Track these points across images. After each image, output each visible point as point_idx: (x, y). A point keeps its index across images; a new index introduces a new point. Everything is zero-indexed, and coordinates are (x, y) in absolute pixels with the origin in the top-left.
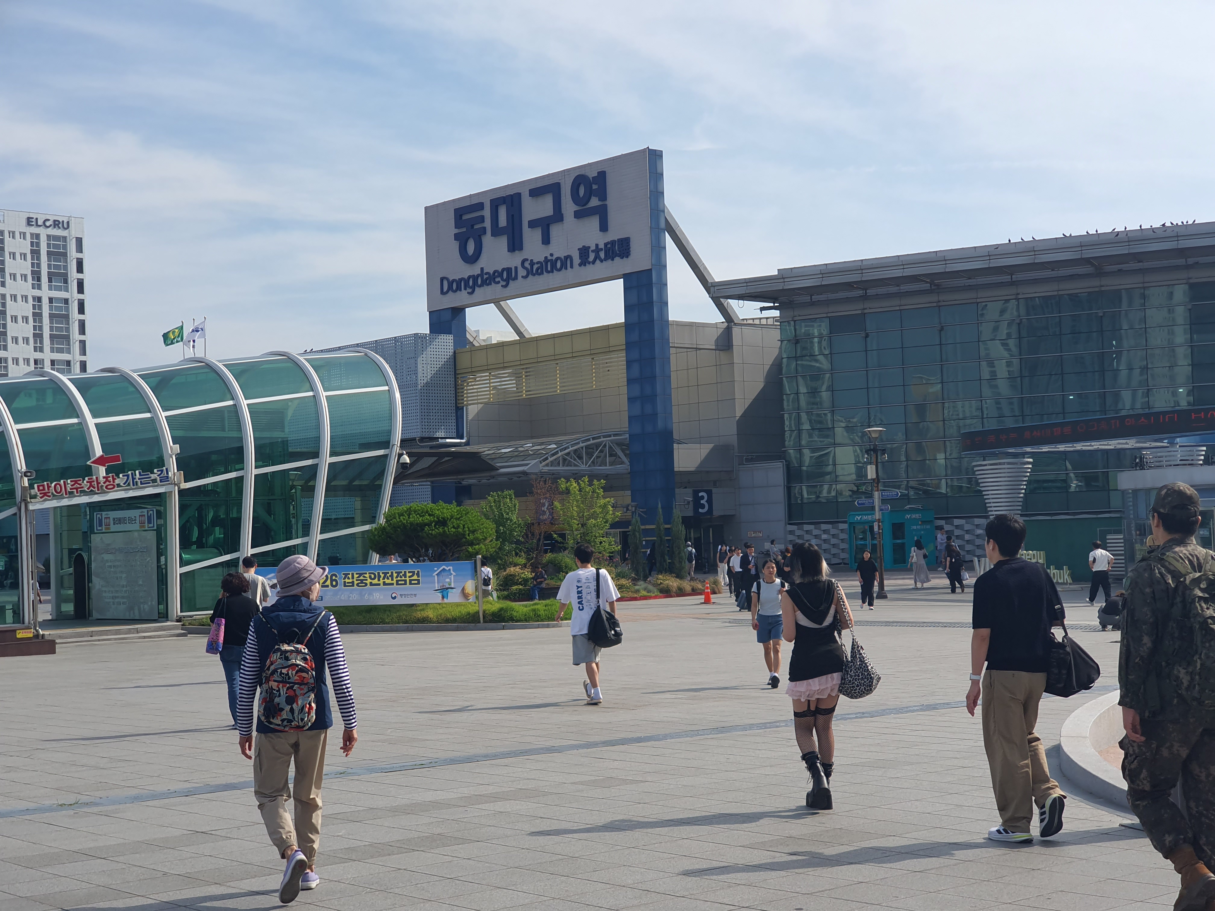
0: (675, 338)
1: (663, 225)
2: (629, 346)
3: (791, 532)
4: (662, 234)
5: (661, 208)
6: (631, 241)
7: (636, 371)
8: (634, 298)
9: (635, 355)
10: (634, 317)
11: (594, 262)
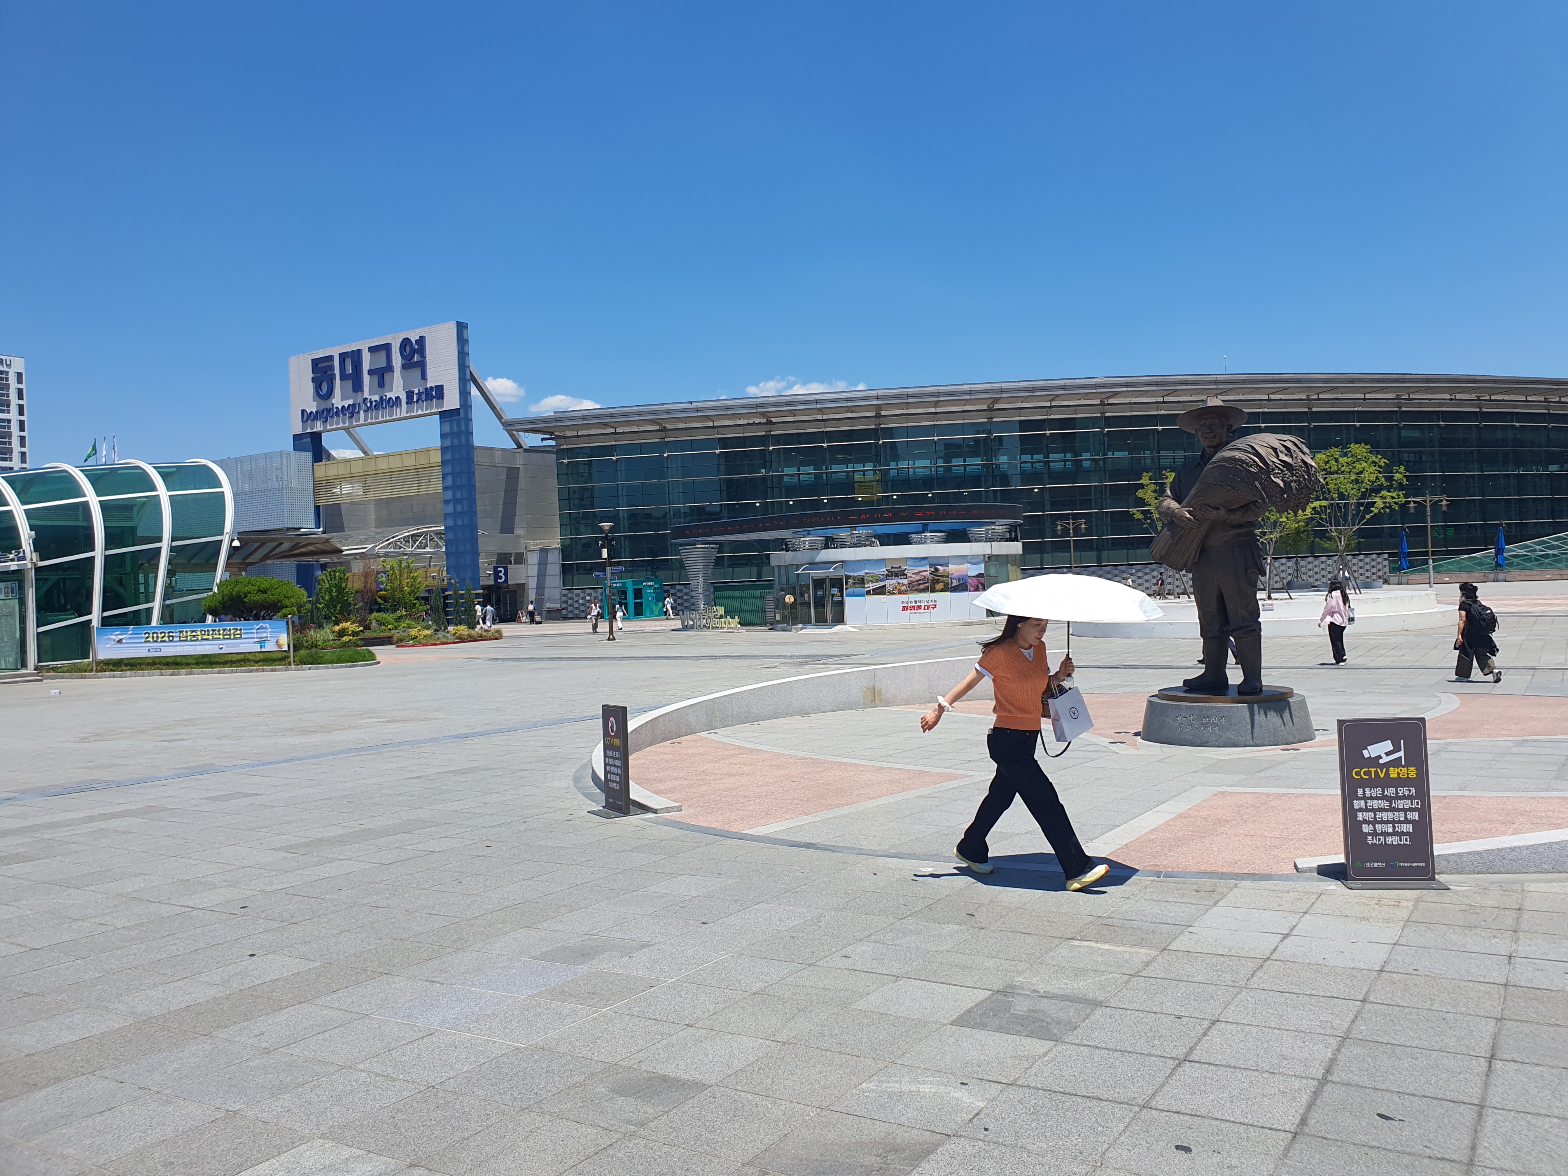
0: (478, 458)
1: (468, 376)
2: (444, 463)
3: (565, 595)
4: (468, 383)
5: (467, 364)
6: (445, 387)
7: (449, 481)
8: (447, 429)
9: (449, 469)
10: (448, 443)
11: (417, 402)
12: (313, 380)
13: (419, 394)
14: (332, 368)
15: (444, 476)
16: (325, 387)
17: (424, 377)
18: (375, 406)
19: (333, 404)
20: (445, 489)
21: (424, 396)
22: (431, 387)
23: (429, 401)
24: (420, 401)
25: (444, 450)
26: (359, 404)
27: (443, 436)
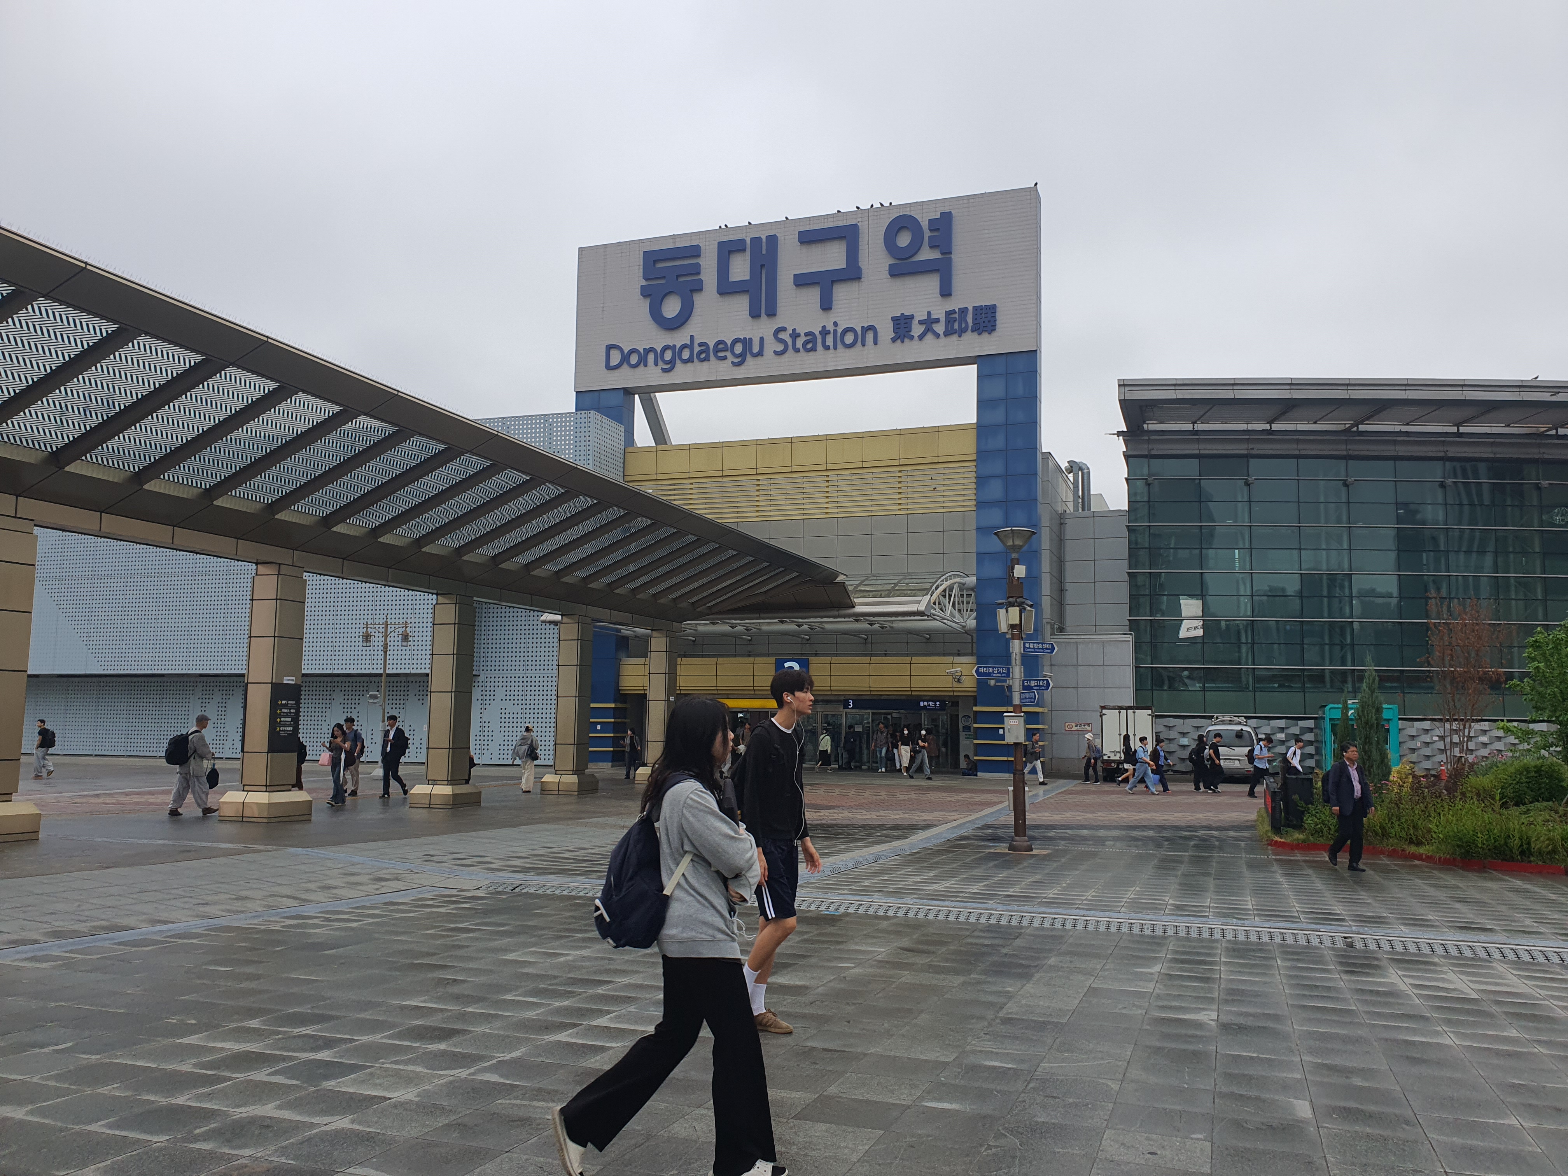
6: (998, 310)
7: (996, 490)
8: (997, 389)
9: (997, 467)
10: (998, 416)
11: (921, 337)
12: (645, 292)
13: (929, 323)
14: (696, 270)
15: (981, 481)
16: (671, 308)
17: (946, 292)
18: (805, 344)
19: (692, 337)
20: (981, 504)
21: (940, 328)
22: (964, 311)
23: (955, 337)
24: (929, 337)
25: (982, 429)
26: (762, 339)
27: (983, 404)
